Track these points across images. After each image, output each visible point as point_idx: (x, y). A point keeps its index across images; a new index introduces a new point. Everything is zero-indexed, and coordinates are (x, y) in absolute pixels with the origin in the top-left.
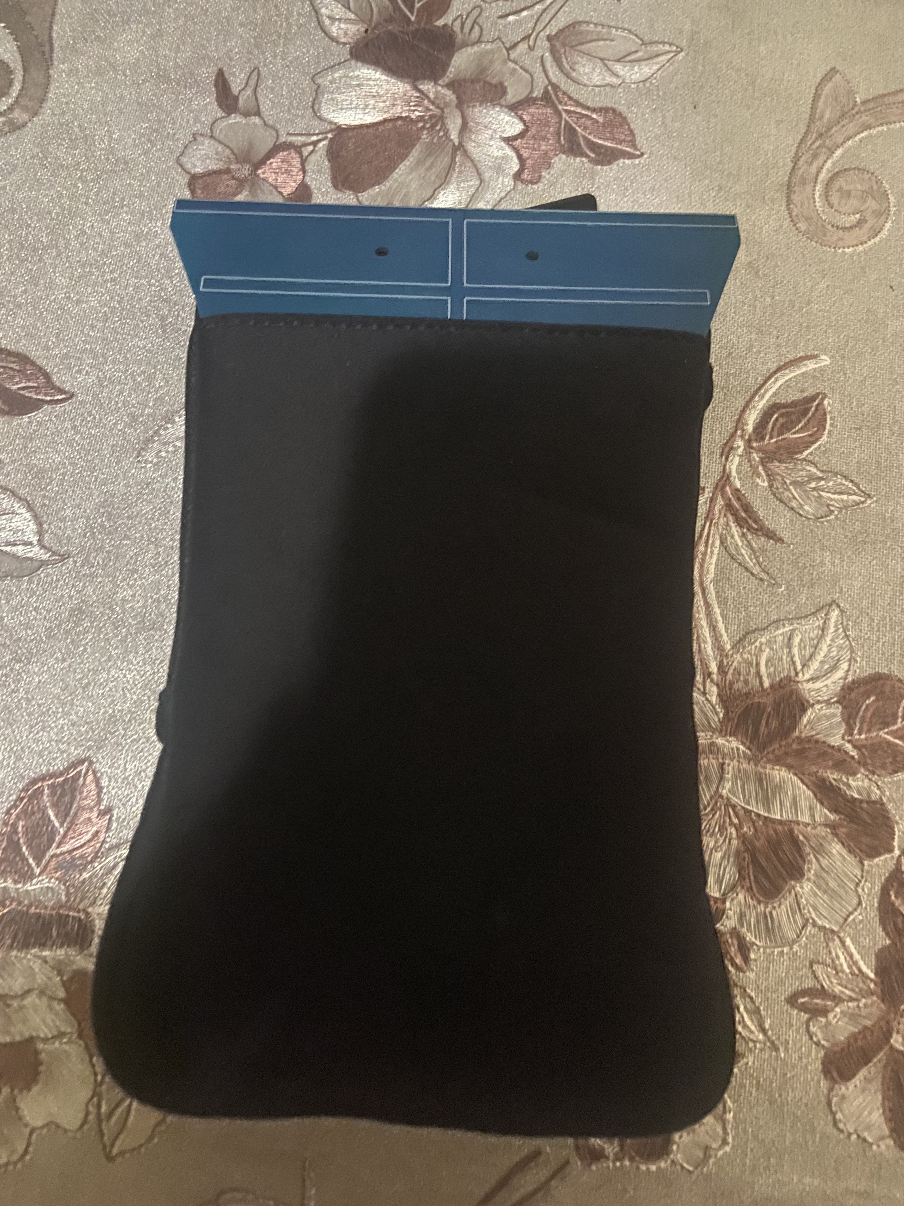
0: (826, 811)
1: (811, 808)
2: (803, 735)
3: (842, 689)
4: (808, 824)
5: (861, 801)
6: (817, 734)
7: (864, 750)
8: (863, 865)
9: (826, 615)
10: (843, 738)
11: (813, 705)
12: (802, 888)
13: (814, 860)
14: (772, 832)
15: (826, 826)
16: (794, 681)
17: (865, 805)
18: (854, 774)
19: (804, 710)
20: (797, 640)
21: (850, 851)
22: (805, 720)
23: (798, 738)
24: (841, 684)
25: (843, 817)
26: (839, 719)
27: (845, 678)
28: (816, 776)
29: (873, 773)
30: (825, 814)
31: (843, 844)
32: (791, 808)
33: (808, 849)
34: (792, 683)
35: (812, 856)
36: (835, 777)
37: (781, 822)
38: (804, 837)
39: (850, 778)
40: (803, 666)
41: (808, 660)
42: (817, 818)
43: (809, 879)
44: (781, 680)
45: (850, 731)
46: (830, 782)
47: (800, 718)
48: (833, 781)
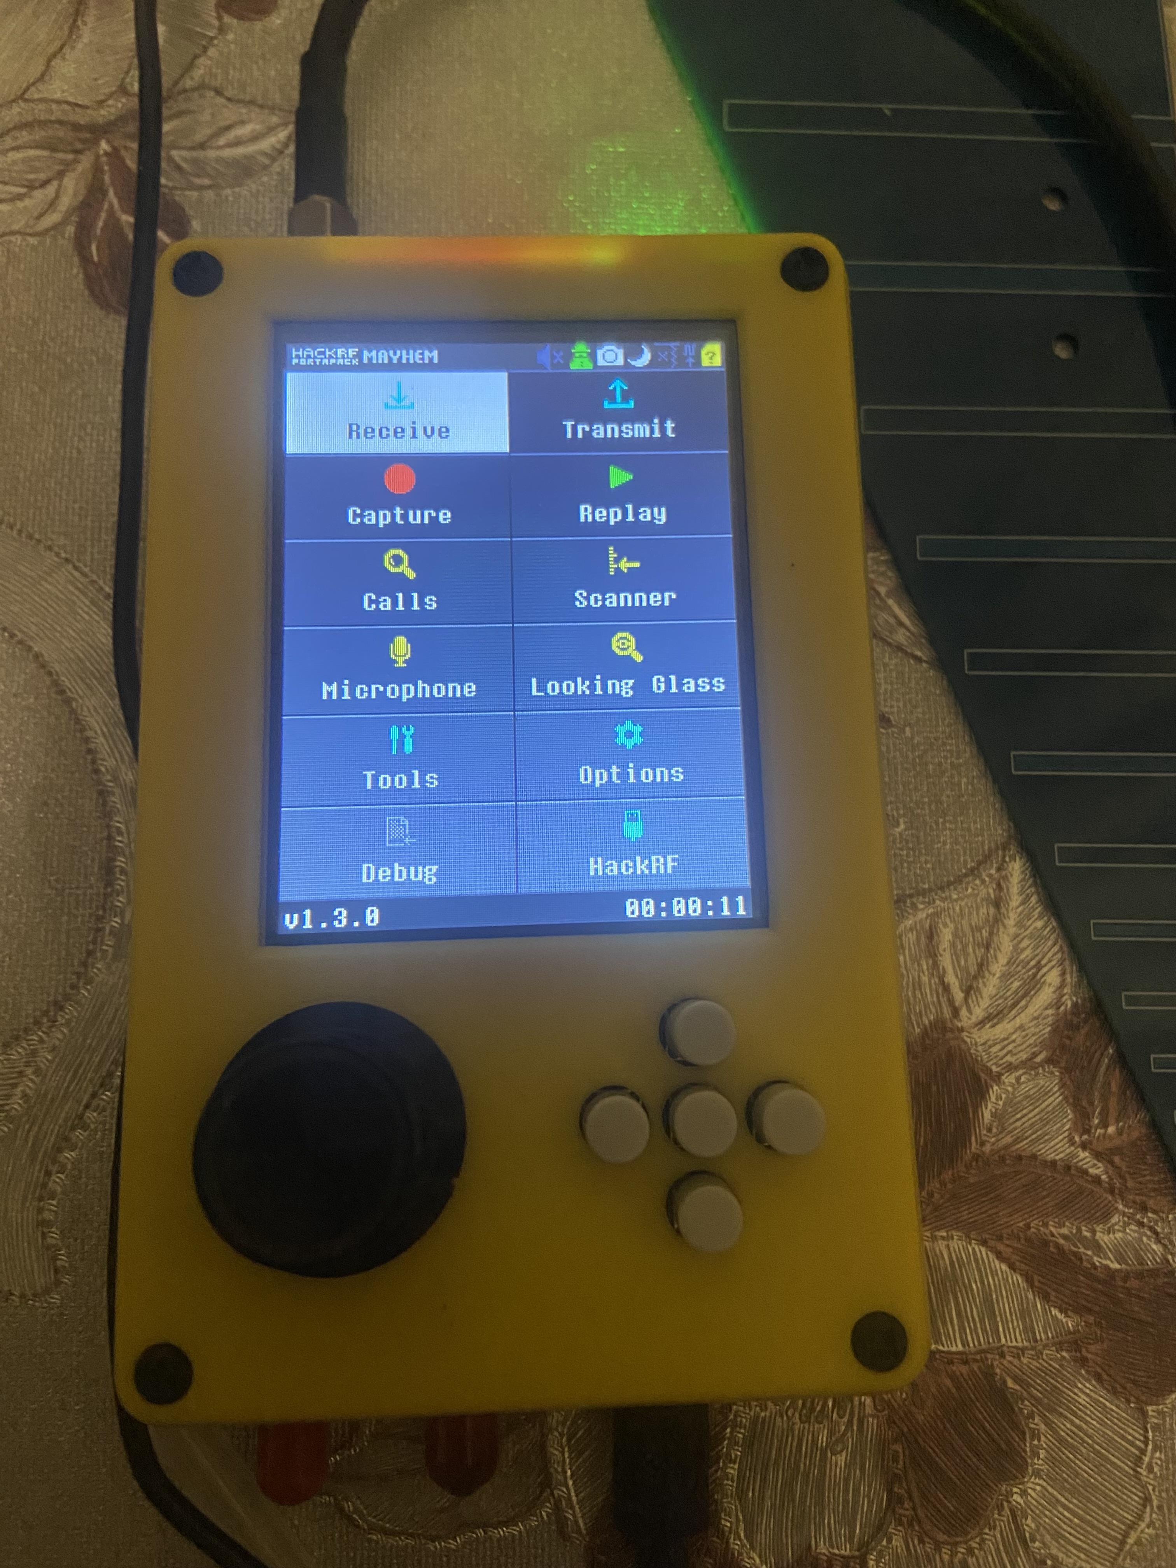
0: (1055, 1312)
1: (1025, 1313)
2: (987, 1148)
3: (1055, 1030)
4: (1023, 1350)
5: (1126, 1277)
6: (1017, 1140)
7: (1117, 1159)
8: (1144, 1414)
9: (999, 869)
10: (1072, 1142)
11: (1000, 1075)
12: (1024, 1493)
13: (1043, 1427)
14: (948, 1382)
15: (1059, 1346)
16: (952, 1030)
17: (1133, 1283)
18: (1106, 1217)
19: (980, 1092)
20: (946, 935)
21: (1114, 1392)
22: (987, 1115)
23: (976, 1157)
24: (1050, 1020)
25: (1091, 1319)
26: (1056, 1098)
27: (1057, 1004)
28: (1028, 1240)
29: (1144, 1209)
30: (1055, 1318)
31: (1099, 1378)
32: (982, 1321)
33: (1027, 1406)
34: (949, 1035)
35: (1037, 1419)
36: (1065, 1231)
37: (964, 1359)
38: (1016, 1379)
39: (1099, 1228)
40: (968, 991)
41: (975, 977)
42: (1040, 1334)
43: (1037, 1474)
44: (925, 1033)
45: (1083, 1123)
46: (1057, 1246)
47: (976, 1112)
48: (1061, 1241)
